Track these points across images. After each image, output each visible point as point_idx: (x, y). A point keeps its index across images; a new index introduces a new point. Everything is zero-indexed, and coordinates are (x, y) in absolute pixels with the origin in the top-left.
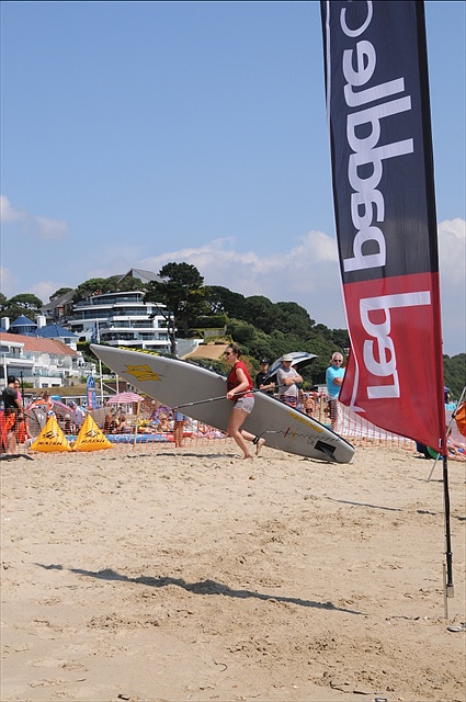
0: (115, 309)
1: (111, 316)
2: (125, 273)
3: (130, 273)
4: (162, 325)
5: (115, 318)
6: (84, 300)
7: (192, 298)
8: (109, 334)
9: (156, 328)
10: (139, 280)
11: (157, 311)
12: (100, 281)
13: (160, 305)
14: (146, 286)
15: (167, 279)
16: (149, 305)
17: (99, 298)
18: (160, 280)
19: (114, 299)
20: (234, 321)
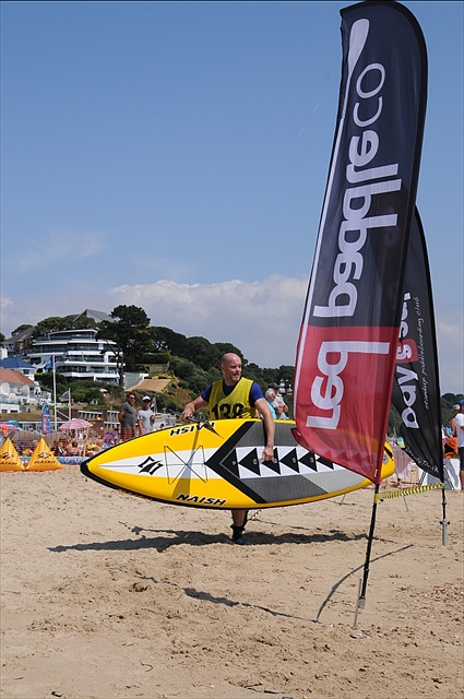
0: (70, 344)
1: (66, 351)
2: (80, 313)
3: (85, 313)
4: (112, 359)
5: (70, 353)
6: (43, 335)
7: (139, 337)
8: (64, 367)
9: (106, 363)
10: (92, 320)
11: (107, 348)
12: (57, 319)
13: (111, 342)
14: (99, 325)
15: (118, 319)
16: (101, 342)
17: (56, 335)
18: (111, 320)
19: (70, 336)
20: (176, 358)
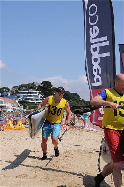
0: (29, 92)
1: (28, 94)
2: (32, 83)
4: (41, 97)
6: (21, 89)
7: (49, 90)
8: (27, 99)
10: (35, 85)
11: (40, 93)
12: (25, 84)
14: (38, 87)
15: (43, 85)
16: (38, 91)
17: (25, 89)
18: (41, 85)
19: (29, 89)
